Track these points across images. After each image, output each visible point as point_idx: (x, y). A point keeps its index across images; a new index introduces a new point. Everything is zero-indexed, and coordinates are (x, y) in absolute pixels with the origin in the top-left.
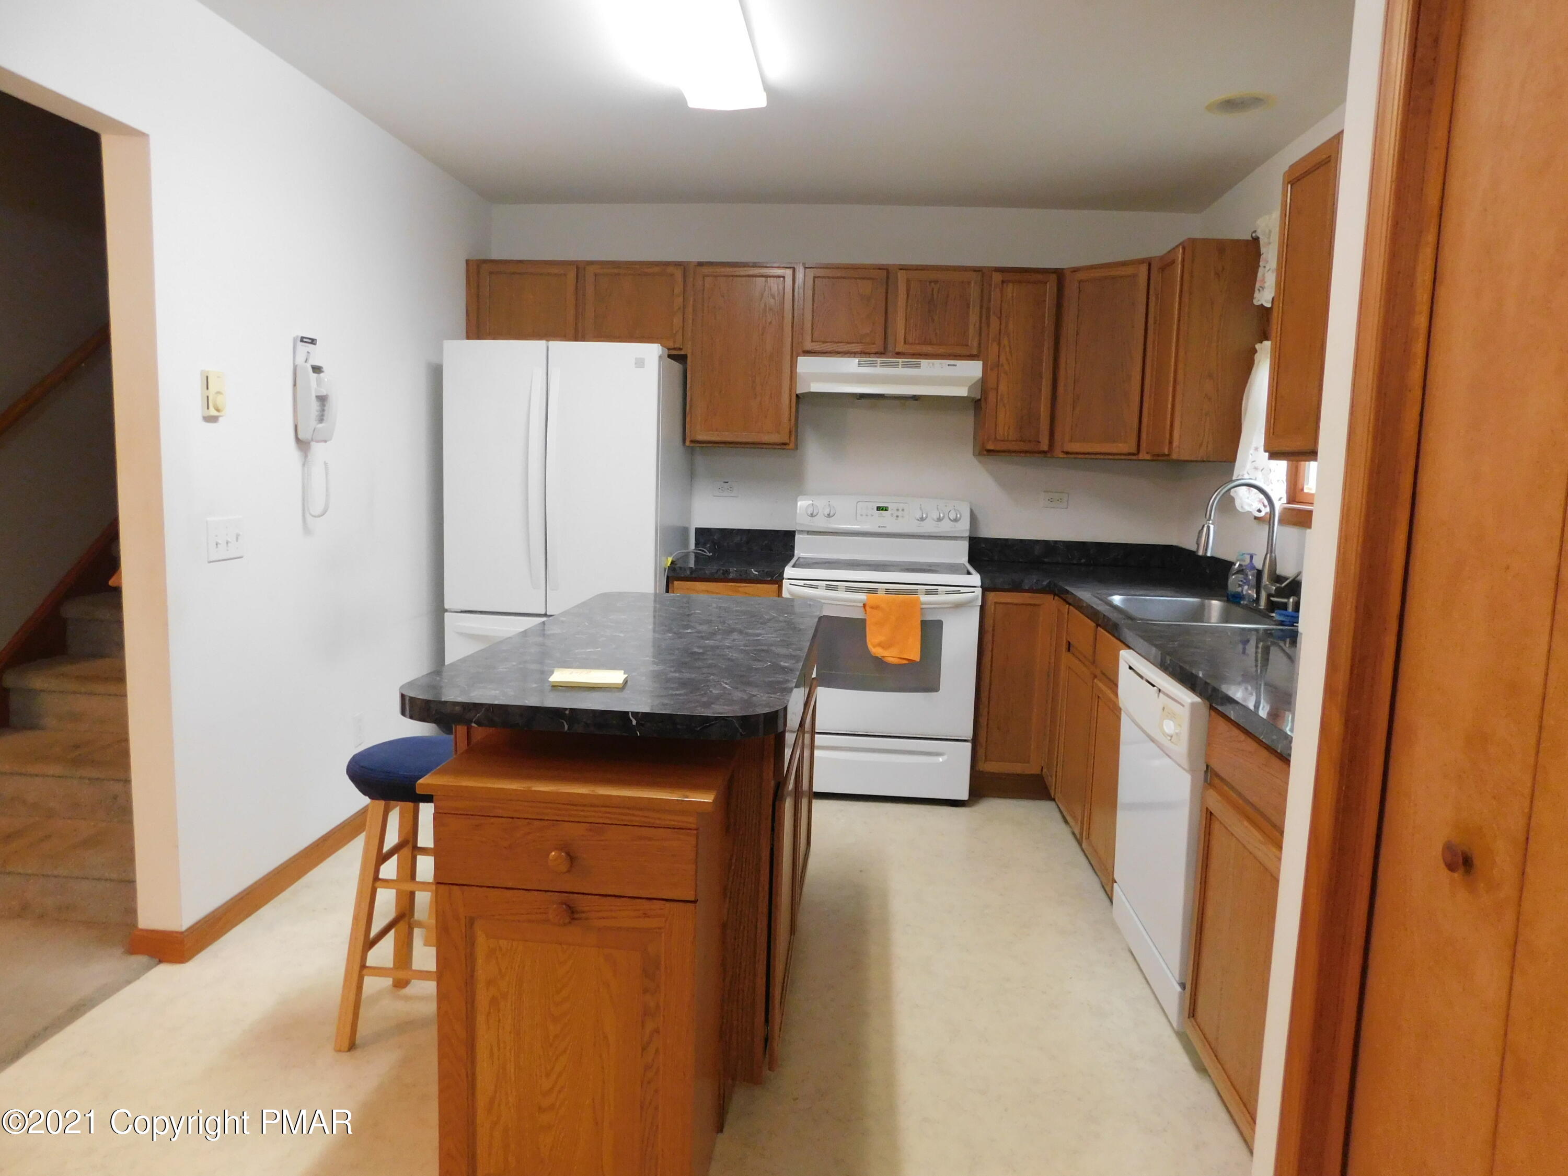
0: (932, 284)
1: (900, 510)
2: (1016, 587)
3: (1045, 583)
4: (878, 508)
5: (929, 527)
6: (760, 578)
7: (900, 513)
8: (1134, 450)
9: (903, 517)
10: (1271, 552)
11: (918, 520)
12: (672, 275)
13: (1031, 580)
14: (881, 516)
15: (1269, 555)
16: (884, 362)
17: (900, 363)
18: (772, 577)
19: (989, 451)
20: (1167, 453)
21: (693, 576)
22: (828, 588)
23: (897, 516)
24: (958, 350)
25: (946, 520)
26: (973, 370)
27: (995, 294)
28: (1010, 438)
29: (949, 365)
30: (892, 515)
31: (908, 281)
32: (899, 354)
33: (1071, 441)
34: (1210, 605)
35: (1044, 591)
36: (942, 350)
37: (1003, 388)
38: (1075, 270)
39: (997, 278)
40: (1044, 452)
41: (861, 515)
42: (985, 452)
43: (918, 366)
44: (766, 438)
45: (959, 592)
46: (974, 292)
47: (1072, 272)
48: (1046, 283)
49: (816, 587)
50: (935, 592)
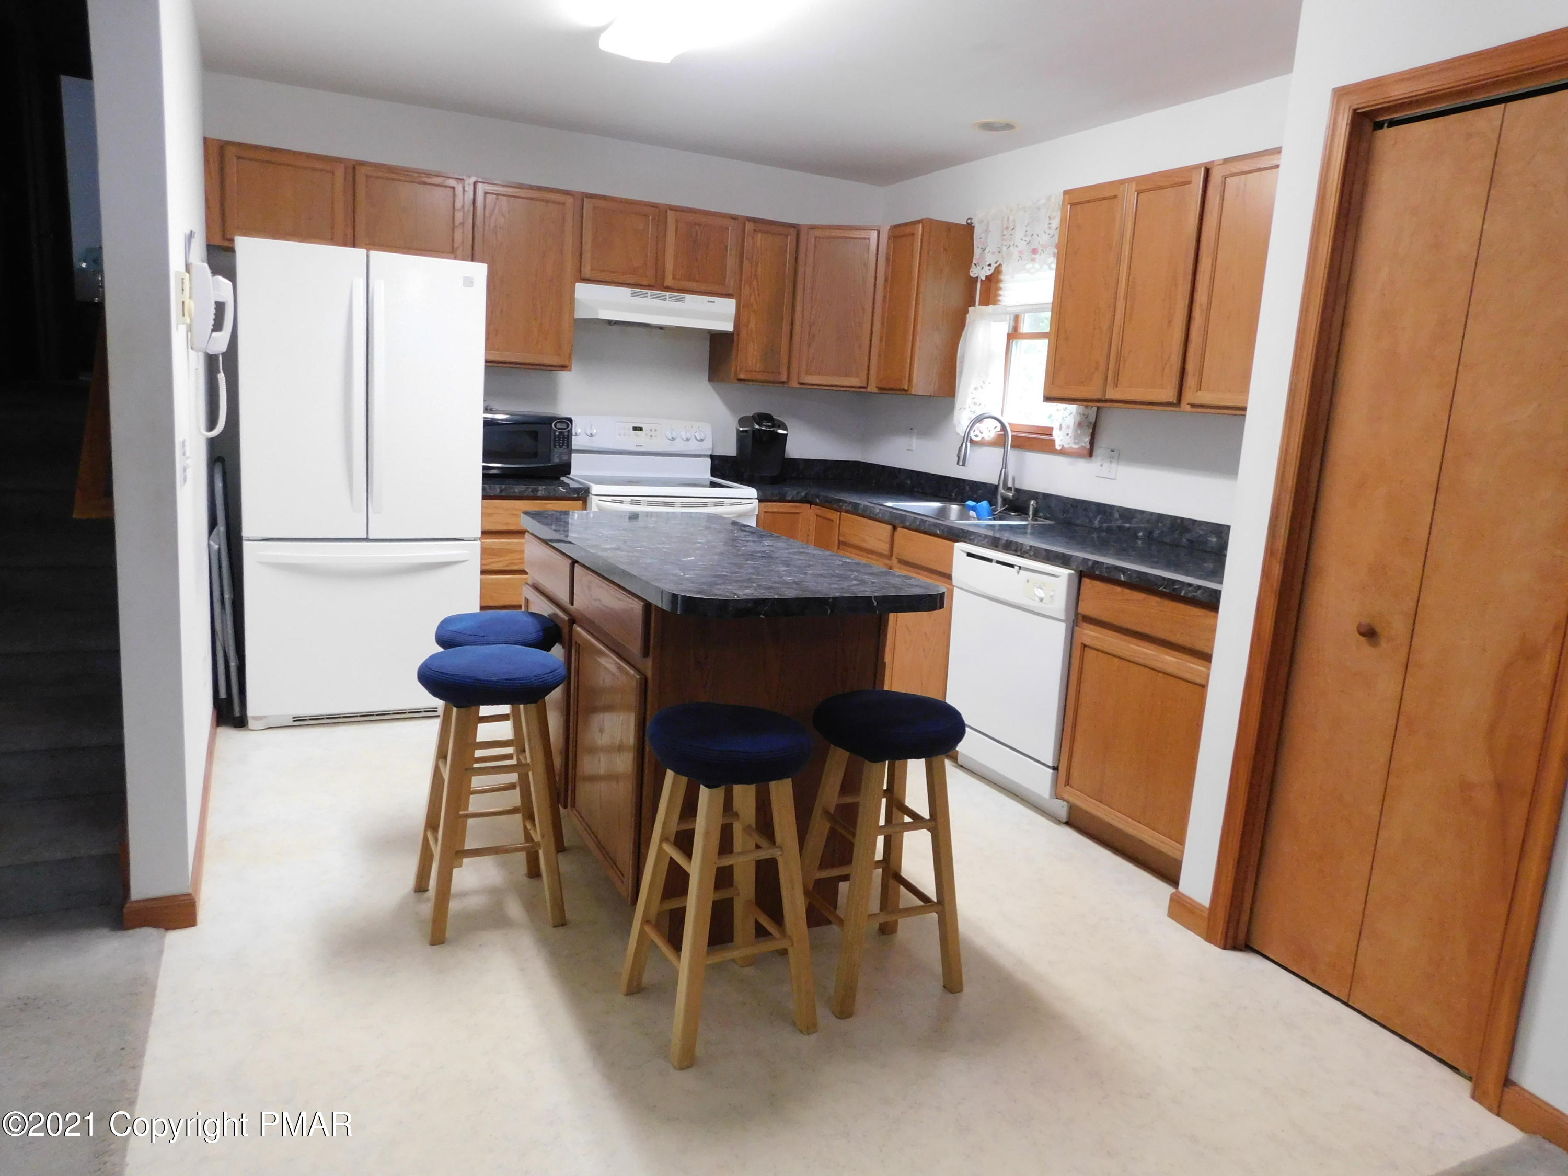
0: (697, 227)
1: (653, 431)
2: (782, 500)
3: (803, 495)
4: (635, 429)
5: (679, 447)
6: (568, 495)
7: (653, 433)
8: (864, 385)
9: (655, 436)
10: (1005, 468)
11: (670, 440)
12: (453, 188)
13: (791, 493)
14: (637, 435)
15: (1004, 470)
16: (654, 294)
17: (668, 297)
18: (578, 493)
19: (740, 380)
20: (906, 389)
21: (503, 494)
22: (632, 503)
23: (651, 436)
24: (716, 288)
25: (693, 441)
26: (728, 306)
27: (748, 242)
28: (757, 369)
29: (709, 301)
30: (646, 434)
31: (677, 221)
32: (668, 289)
33: (807, 374)
34: (950, 508)
35: (803, 501)
36: (703, 287)
37: (752, 325)
38: (813, 228)
39: (749, 226)
40: (783, 383)
41: (620, 435)
42: (737, 381)
43: (682, 300)
44: (546, 361)
45: (740, 504)
46: (731, 238)
47: (809, 228)
48: (787, 236)
49: (621, 502)
50: (721, 504)
